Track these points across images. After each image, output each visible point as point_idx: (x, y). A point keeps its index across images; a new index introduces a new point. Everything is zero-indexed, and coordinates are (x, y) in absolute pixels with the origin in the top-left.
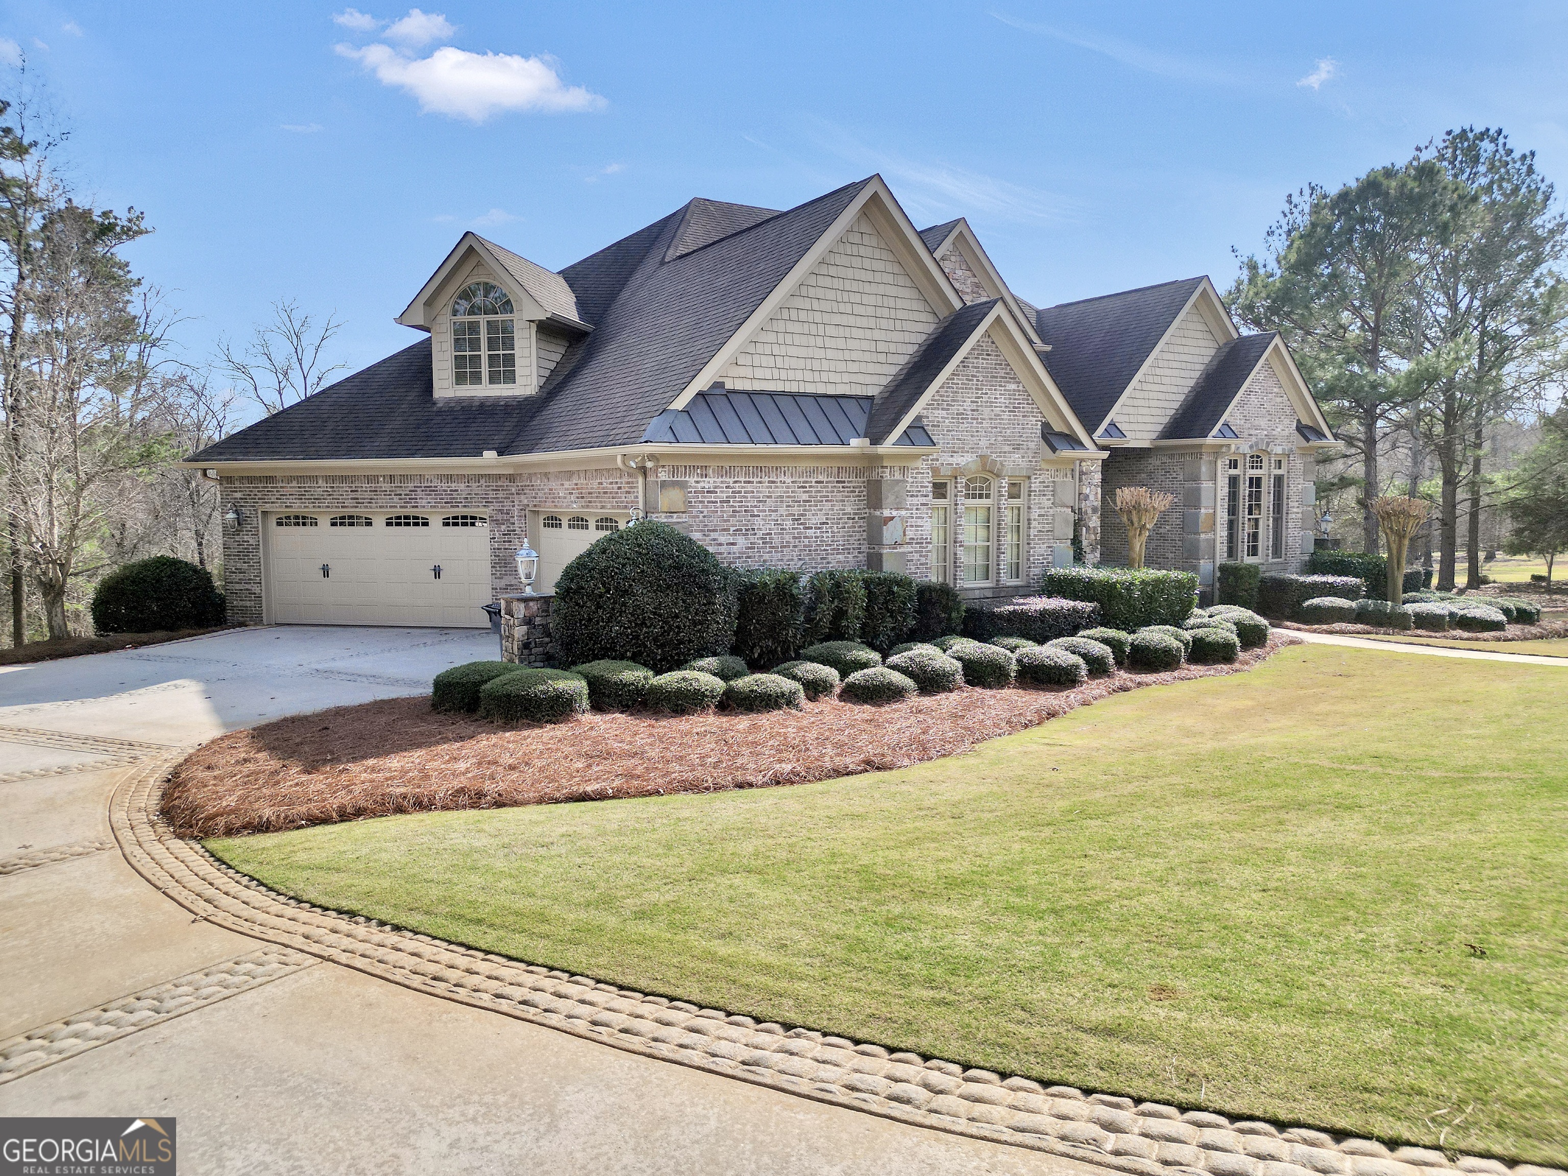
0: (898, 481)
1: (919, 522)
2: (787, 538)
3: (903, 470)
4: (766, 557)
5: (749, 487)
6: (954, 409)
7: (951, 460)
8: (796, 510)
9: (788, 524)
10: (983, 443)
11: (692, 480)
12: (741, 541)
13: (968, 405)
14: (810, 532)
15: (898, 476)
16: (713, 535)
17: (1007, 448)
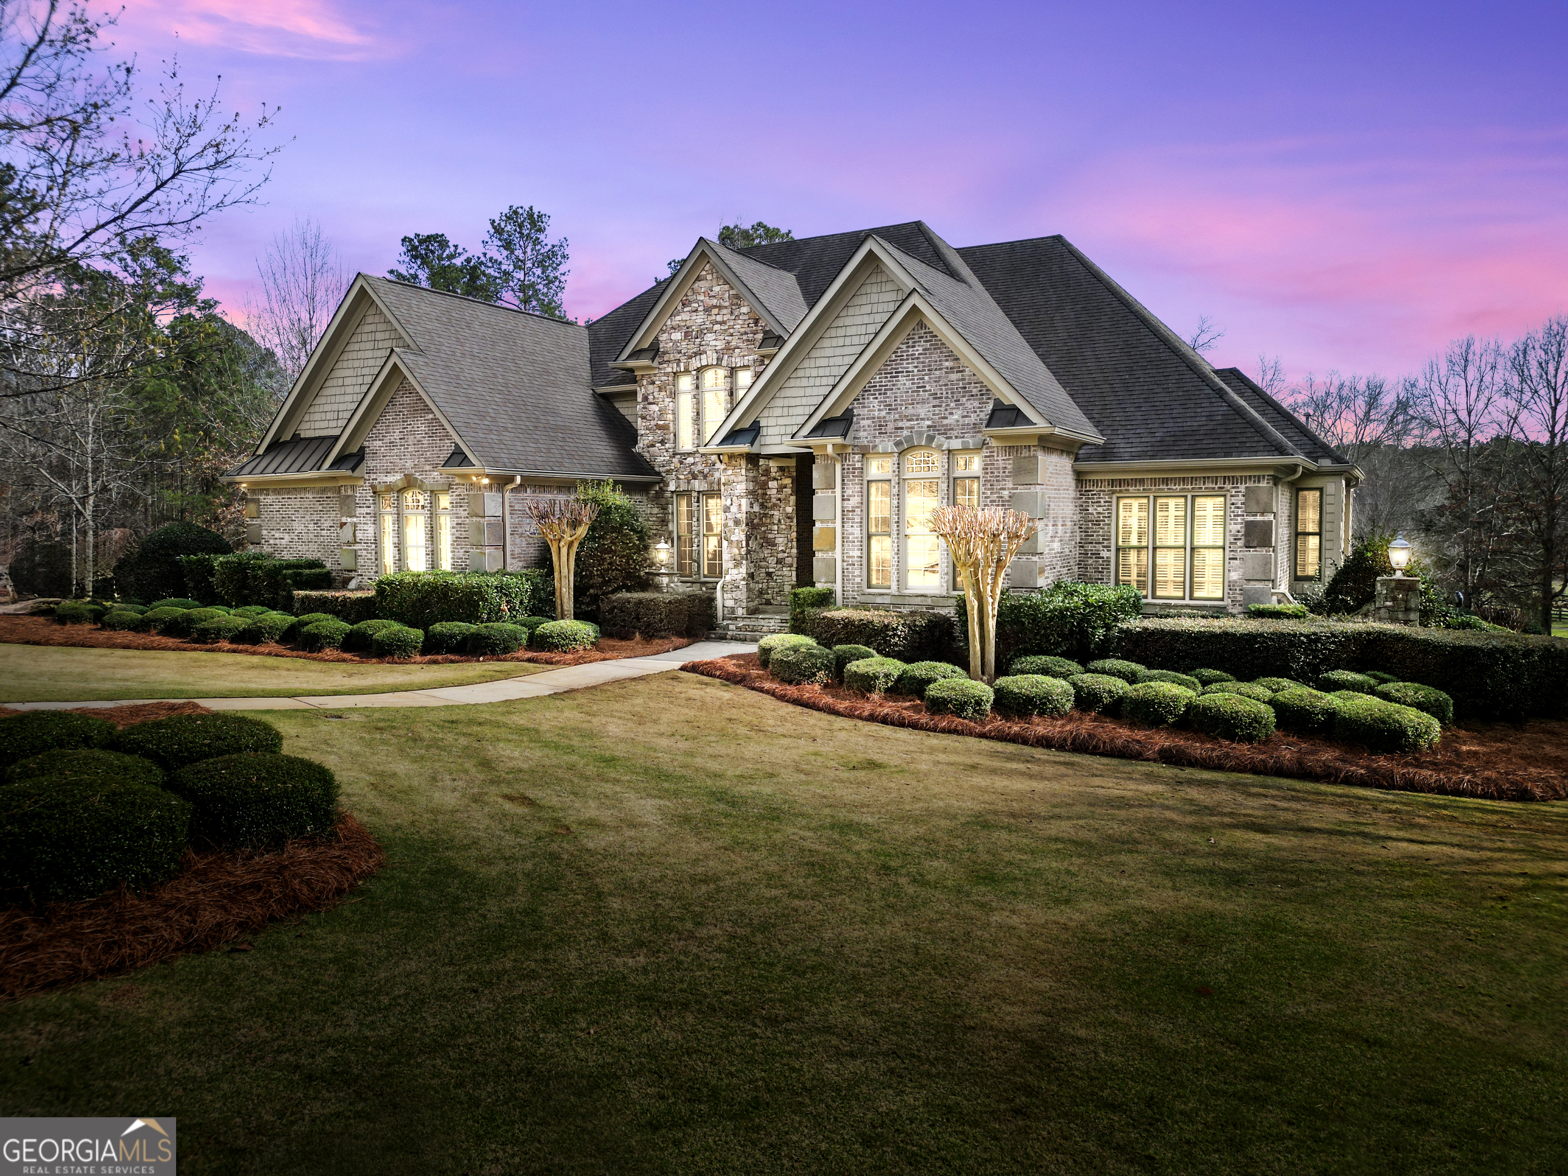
0: (349, 496)
1: (366, 527)
2: (311, 536)
3: (353, 488)
4: (300, 548)
5: (290, 501)
6: (387, 440)
7: (385, 479)
8: (315, 517)
9: (311, 526)
10: (409, 464)
11: (262, 498)
12: (287, 537)
13: (397, 435)
14: (324, 533)
15: (350, 492)
16: (273, 532)
17: (428, 468)
